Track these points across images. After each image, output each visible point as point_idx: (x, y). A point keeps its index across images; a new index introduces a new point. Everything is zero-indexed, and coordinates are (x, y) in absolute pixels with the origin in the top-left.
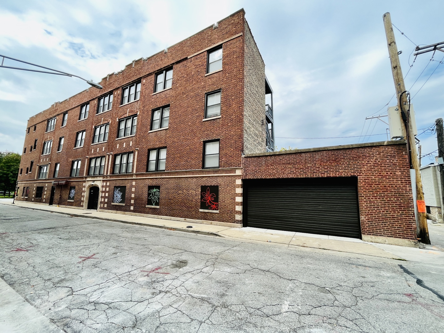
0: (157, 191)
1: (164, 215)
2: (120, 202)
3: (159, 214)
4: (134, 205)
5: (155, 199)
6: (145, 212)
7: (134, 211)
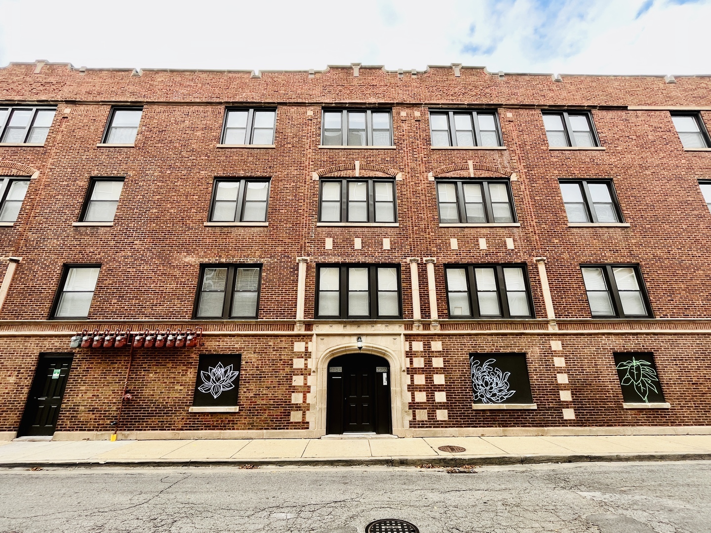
0: (642, 365)
1: (692, 425)
2: (508, 401)
3: (673, 424)
4: (577, 404)
5: (644, 385)
6: (623, 423)
7: (580, 422)
